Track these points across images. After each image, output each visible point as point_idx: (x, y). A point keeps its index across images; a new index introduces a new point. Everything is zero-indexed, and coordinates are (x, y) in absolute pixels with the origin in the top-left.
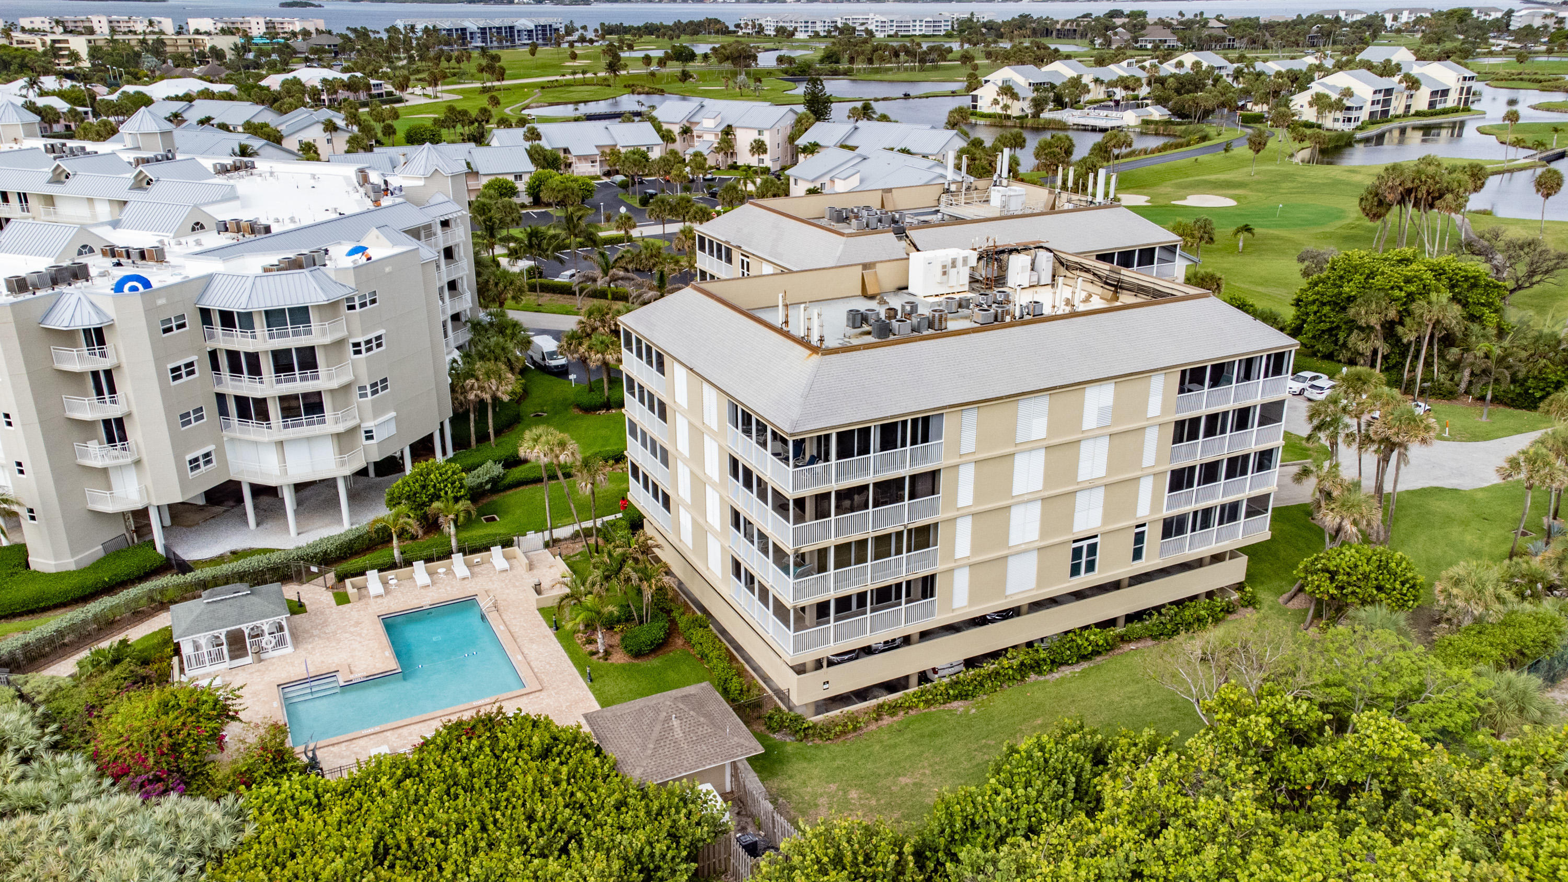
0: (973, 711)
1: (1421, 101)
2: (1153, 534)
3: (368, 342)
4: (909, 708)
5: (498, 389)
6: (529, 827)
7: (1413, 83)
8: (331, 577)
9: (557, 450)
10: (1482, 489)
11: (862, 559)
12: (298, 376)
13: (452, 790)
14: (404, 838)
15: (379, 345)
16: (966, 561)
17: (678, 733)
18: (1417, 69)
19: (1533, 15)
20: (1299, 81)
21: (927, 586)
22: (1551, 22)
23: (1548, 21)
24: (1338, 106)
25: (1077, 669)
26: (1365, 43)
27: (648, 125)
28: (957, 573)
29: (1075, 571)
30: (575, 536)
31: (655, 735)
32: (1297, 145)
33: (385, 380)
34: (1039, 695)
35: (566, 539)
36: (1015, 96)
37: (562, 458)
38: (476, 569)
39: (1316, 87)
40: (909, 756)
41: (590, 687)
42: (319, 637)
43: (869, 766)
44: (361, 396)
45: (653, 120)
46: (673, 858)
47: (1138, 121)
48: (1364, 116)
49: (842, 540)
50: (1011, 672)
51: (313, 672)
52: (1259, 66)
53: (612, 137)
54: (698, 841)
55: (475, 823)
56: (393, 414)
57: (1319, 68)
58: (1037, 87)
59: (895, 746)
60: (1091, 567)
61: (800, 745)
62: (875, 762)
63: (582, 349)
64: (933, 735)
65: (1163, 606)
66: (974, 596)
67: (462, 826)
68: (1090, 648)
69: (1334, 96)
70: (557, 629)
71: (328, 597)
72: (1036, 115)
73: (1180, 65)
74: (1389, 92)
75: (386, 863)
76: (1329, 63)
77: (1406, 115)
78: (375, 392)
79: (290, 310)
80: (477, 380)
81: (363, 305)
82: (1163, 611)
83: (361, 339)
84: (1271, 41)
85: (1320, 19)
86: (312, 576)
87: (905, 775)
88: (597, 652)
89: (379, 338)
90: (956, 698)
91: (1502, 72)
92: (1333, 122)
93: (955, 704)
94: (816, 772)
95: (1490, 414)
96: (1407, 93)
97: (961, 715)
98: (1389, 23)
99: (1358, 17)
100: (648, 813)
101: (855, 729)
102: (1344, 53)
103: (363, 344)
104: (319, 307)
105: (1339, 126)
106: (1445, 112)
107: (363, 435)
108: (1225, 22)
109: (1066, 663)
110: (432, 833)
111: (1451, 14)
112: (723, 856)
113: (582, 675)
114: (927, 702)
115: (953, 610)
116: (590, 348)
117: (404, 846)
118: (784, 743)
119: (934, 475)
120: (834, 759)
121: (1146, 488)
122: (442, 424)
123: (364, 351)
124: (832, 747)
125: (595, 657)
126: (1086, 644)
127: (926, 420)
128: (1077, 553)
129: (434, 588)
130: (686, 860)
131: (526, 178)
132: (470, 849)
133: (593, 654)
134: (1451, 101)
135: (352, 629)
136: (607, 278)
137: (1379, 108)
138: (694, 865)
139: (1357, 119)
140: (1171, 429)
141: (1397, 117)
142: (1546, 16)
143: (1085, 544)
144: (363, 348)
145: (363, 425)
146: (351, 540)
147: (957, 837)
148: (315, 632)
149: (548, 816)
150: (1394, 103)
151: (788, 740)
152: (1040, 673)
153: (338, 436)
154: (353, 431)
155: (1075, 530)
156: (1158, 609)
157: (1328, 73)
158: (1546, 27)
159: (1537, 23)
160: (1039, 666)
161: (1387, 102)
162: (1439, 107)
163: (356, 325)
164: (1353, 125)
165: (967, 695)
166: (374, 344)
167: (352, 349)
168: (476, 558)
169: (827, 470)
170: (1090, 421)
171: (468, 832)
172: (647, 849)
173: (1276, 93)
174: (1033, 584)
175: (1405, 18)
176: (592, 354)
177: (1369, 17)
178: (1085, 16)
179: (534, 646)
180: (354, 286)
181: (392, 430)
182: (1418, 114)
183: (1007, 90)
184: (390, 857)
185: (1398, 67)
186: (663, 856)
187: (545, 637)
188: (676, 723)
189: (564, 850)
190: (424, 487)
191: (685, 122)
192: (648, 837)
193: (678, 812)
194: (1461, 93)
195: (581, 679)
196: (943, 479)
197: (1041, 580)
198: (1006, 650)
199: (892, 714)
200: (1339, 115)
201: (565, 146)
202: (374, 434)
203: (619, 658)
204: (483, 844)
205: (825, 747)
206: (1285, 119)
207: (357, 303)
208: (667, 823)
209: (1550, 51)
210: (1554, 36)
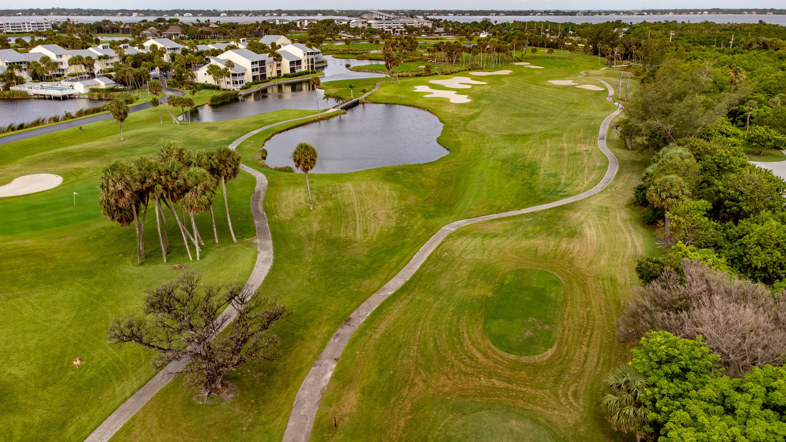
1: (286, 68)
7: (277, 57)
19: (358, 22)
22: (365, 25)
24: (225, 73)
39: (212, 62)
47: (87, 91)
48: (247, 79)
72: (6, 88)
74: (262, 63)
77: (278, 77)
91: (341, 49)
92: (226, 85)
96: (275, 63)
105: (230, 87)
106: (301, 74)
134: (304, 67)
137: (258, 73)
139: (241, 82)
141: (273, 78)
142: (363, 23)
150: (268, 70)
158: (364, 28)
159: (360, 26)
161: (263, 70)
162: (297, 71)
164: (239, 86)
175: (306, 23)
182: (285, 76)
194: (308, 62)
200: (230, 79)
209: (363, 39)
210: (366, 31)
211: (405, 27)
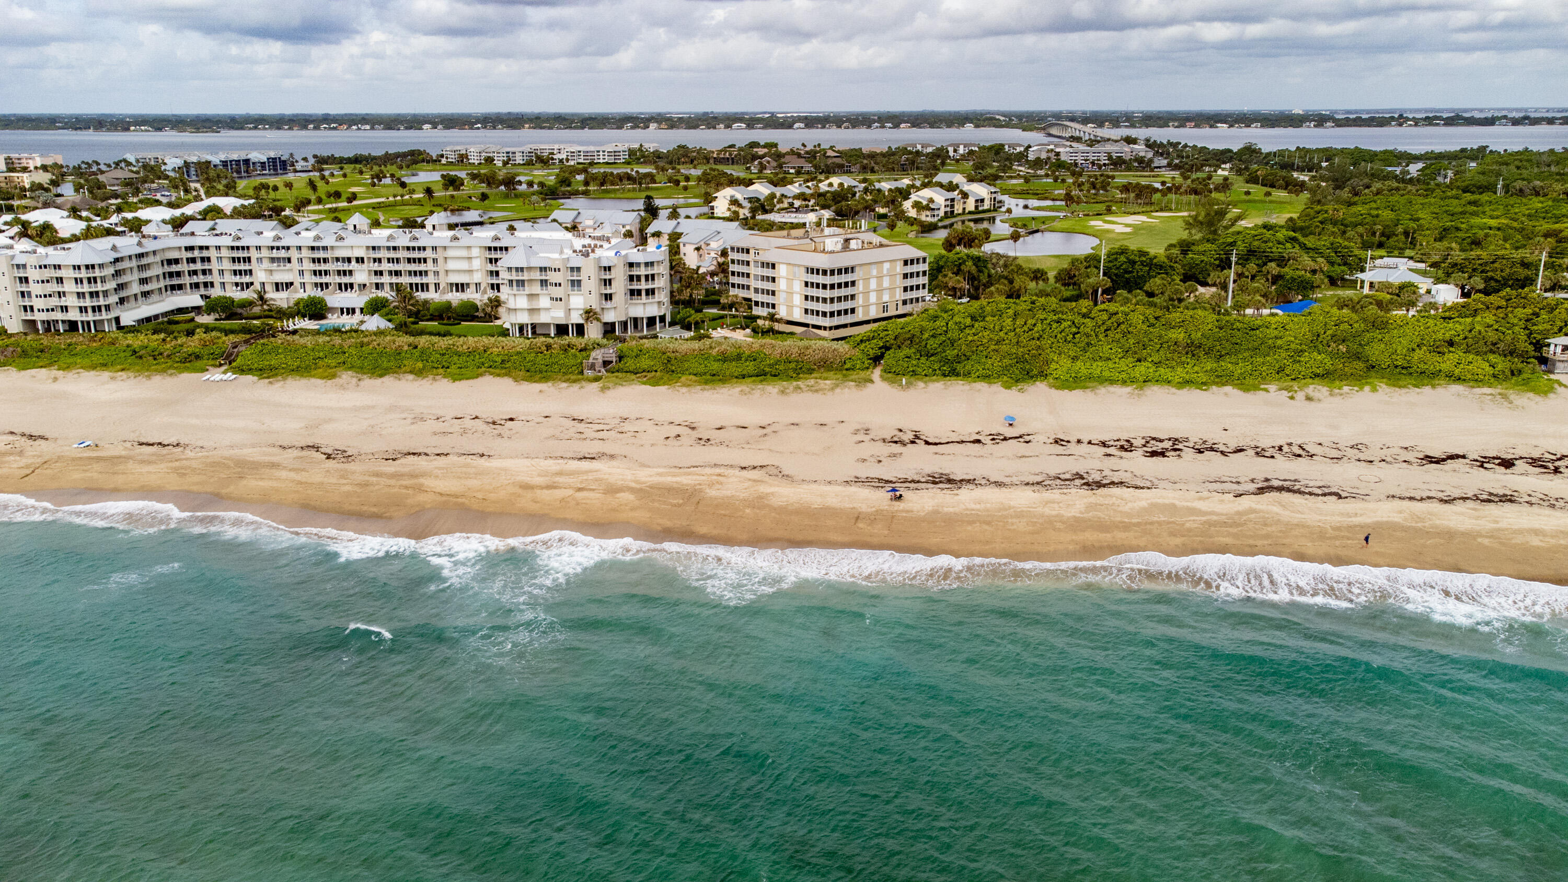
1: (971, 205)
2: (900, 303)
7: (965, 195)
11: (841, 301)
16: (861, 305)
18: (966, 187)
19: (1041, 150)
20: (905, 194)
21: (853, 311)
23: (1049, 155)
24: (927, 208)
26: (937, 170)
28: (860, 308)
29: (884, 312)
32: (910, 228)
36: (740, 206)
39: (914, 197)
48: (942, 213)
49: (837, 295)
52: (877, 186)
57: (913, 186)
58: (750, 200)
60: (887, 311)
66: (864, 315)
69: (925, 203)
72: (753, 217)
73: (831, 185)
74: (953, 200)
76: (918, 183)
77: (964, 213)
84: (876, 168)
85: (904, 151)
91: (1019, 188)
92: (925, 217)
96: (962, 201)
98: (951, 154)
99: (930, 150)
102: (926, 177)
105: (929, 219)
106: (984, 211)
108: (838, 152)
111: (991, 148)
115: (859, 318)
119: (855, 282)
121: (898, 290)
127: (853, 267)
128: (884, 306)
134: (986, 205)
137: (948, 209)
139: (938, 215)
140: (902, 275)
141: (959, 214)
142: (1048, 151)
143: (886, 304)
150: (956, 207)
155: (884, 300)
157: (918, 189)
158: (1049, 158)
161: (952, 206)
162: (980, 208)
164: (936, 219)
170: (885, 272)
173: (893, 202)
174: (875, 314)
175: (961, 150)
177: (938, 149)
178: (731, 146)
182: (970, 213)
183: (734, 202)
185: (957, 186)
194: (992, 201)
197: (877, 312)
200: (928, 213)
206: (901, 215)
209: (1047, 175)
210: (1053, 165)
211: (1110, 158)
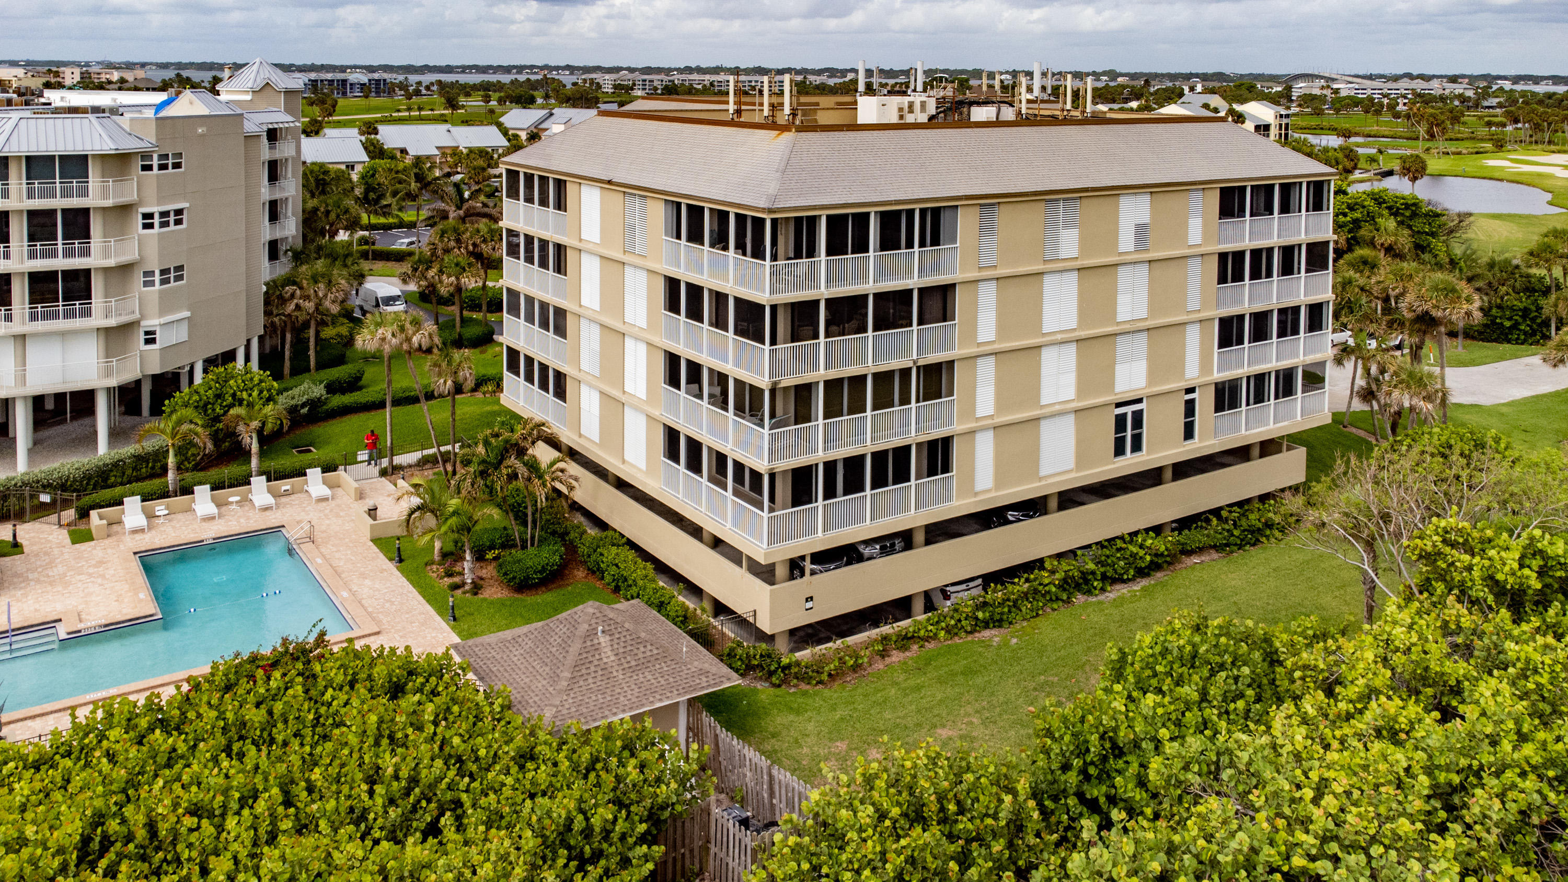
0: (1014, 641)
2: (1205, 401)
3: (164, 214)
4: (927, 639)
5: (325, 296)
6: (371, 793)
7: (1238, 118)
8: (69, 514)
9: (410, 329)
10: (1503, 405)
11: (857, 407)
12: (60, 247)
13: (236, 747)
14: (141, 819)
15: (178, 222)
16: (990, 422)
17: (608, 656)
18: (1238, 108)
22: (1327, 92)
23: (1325, 92)
25: (1137, 587)
27: (494, 129)
28: (979, 437)
29: (1119, 450)
30: (423, 463)
31: (571, 659)
33: (180, 268)
34: (1097, 618)
35: (410, 466)
37: (415, 340)
38: (284, 500)
40: (941, 701)
41: (453, 628)
42: (38, 581)
43: (887, 715)
44: (146, 284)
45: (499, 125)
46: (623, 837)
49: (833, 374)
50: (1054, 589)
51: (17, 622)
53: (454, 139)
54: (663, 808)
55: (275, 791)
56: (187, 314)
59: (918, 688)
60: (1137, 446)
61: (777, 691)
62: (894, 708)
63: (431, 273)
64: (969, 672)
65: (1221, 508)
66: (1001, 478)
67: (249, 798)
68: (1148, 558)
70: (401, 561)
71: (63, 536)
75: (103, 863)
78: (164, 282)
79: (61, 157)
80: (301, 288)
81: (163, 167)
82: (1224, 514)
83: (155, 209)
86: (41, 511)
87: (944, 726)
88: (464, 584)
89: (179, 212)
90: (986, 625)
93: (987, 633)
94: (810, 727)
95: (1464, 347)
97: (999, 647)
99: (1158, 88)
100: (575, 768)
101: (856, 668)
103: (157, 216)
104: (104, 158)
107: (142, 337)
109: (1121, 580)
110: (195, 811)
112: (698, 843)
113: (440, 614)
114: (948, 630)
115: (976, 494)
116: (441, 272)
117: (141, 834)
118: (755, 691)
119: (946, 292)
120: (833, 708)
121: (1193, 336)
122: (249, 341)
123: (157, 225)
124: (827, 692)
125: (459, 591)
126: (1142, 553)
127: (936, 212)
128: (1120, 421)
129: (222, 521)
130: (643, 839)
131: (359, 168)
132: (262, 831)
133: (455, 587)
135: (91, 570)
136: (461, 212)
138: (658, 850)
140: (1213, 266)
142: (1322, 88)
143: (1129, 410)
144: (156, 221)
145: (143, 323)
146: (105, 465)
147: (1092, 770)
148: (31, 576)
149: (404, 773)
151: (759, 685)
152: (1089, 592)
153: (108, 333)
154: (127, 329)
155: (1118, 389)
156: (1216, 512)
160: (1087, 581)
163: (151, 191)
165: (1001, 621)
166: (172, 218)
167: (140, 221)
168: (285, 485)
169: (813, 268)
170: (1125, 240)
171: (261, 806)
172: (579, 823)
174: (1071, 464)
175: (1199, 89)
176: (444, 277)
177: (1169, 87)
179: (368, 582)
180: (154, 141)
181: (181, 334)
184: (111, 856)
185: (1217, 110)
186: (606, 834)
187: (382, 571)
188: (603, 640)
189: (433, 830)
190: (218, 396)
191: (532, 128)
192: (581, 800)
193: (622, 764)
194: (1280, 129)
195: (438, 618)
196: (960, 296)
197: (1082, 460)
198: (1041, 561)
199: (904, 648)
201: (401, 146)
202: (158, 336)
203: (494, 593)
204: (286, 825)
205: (815, 694)
207: (155, 162)
208: (608, 780)
